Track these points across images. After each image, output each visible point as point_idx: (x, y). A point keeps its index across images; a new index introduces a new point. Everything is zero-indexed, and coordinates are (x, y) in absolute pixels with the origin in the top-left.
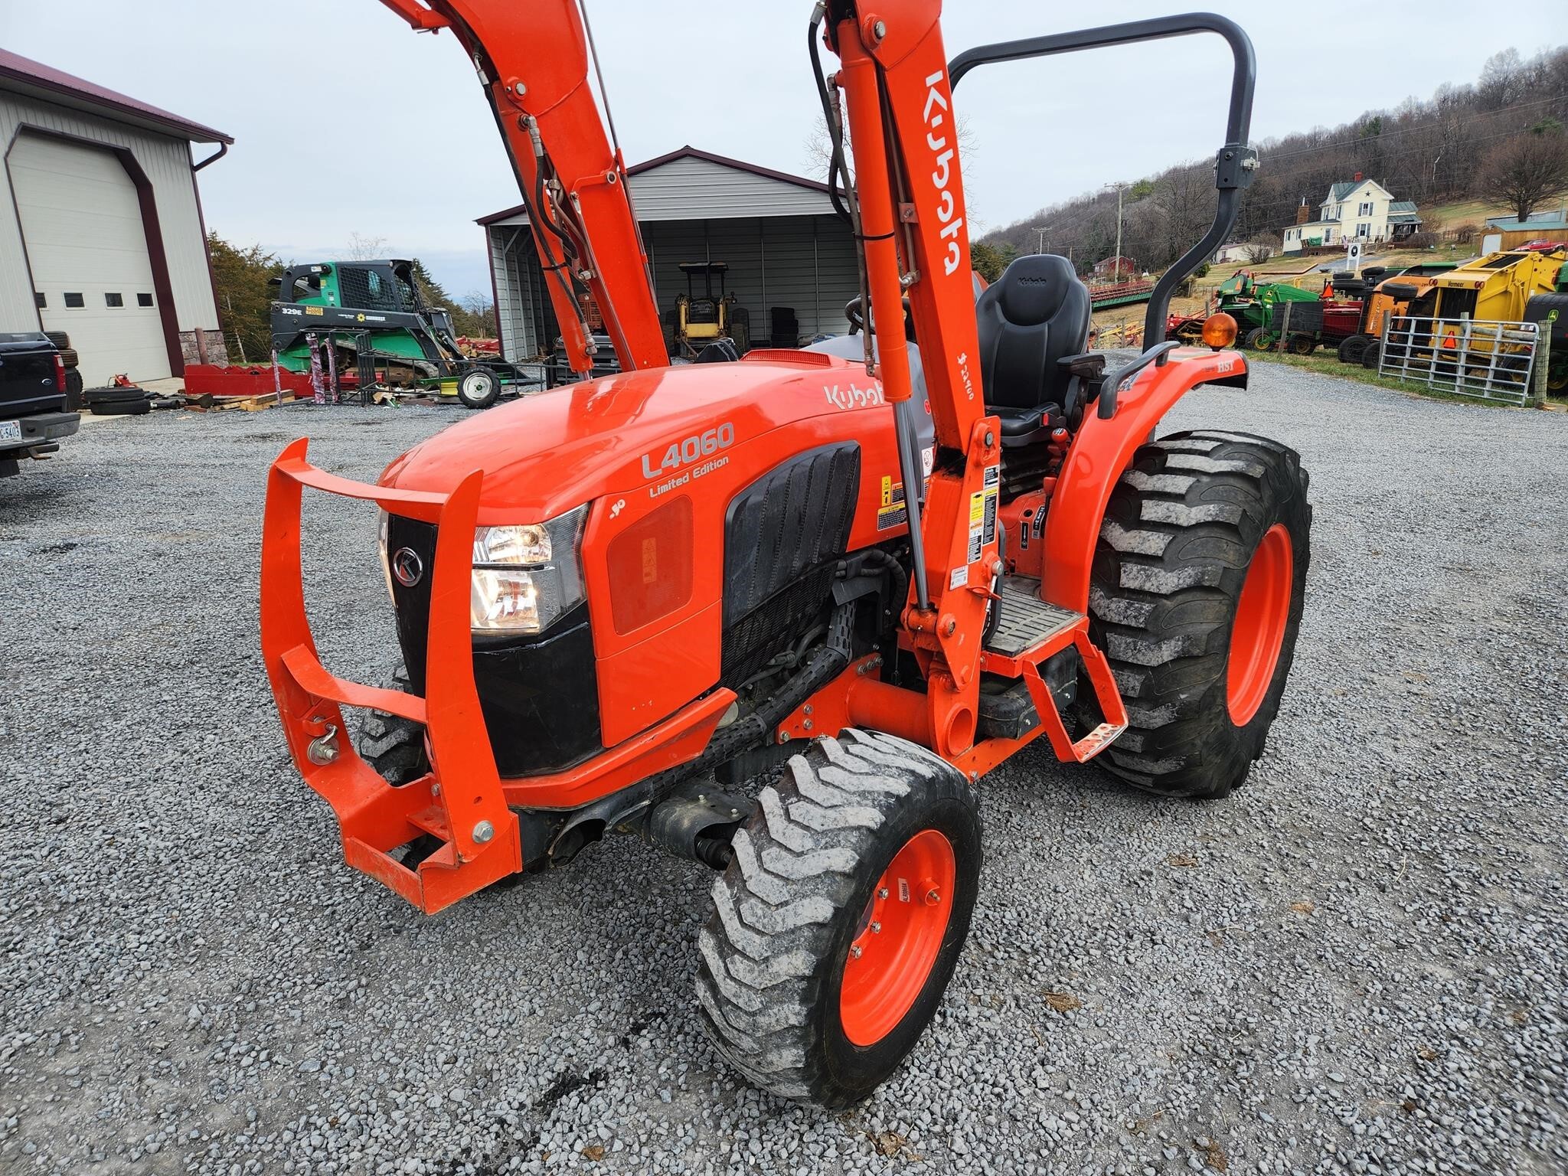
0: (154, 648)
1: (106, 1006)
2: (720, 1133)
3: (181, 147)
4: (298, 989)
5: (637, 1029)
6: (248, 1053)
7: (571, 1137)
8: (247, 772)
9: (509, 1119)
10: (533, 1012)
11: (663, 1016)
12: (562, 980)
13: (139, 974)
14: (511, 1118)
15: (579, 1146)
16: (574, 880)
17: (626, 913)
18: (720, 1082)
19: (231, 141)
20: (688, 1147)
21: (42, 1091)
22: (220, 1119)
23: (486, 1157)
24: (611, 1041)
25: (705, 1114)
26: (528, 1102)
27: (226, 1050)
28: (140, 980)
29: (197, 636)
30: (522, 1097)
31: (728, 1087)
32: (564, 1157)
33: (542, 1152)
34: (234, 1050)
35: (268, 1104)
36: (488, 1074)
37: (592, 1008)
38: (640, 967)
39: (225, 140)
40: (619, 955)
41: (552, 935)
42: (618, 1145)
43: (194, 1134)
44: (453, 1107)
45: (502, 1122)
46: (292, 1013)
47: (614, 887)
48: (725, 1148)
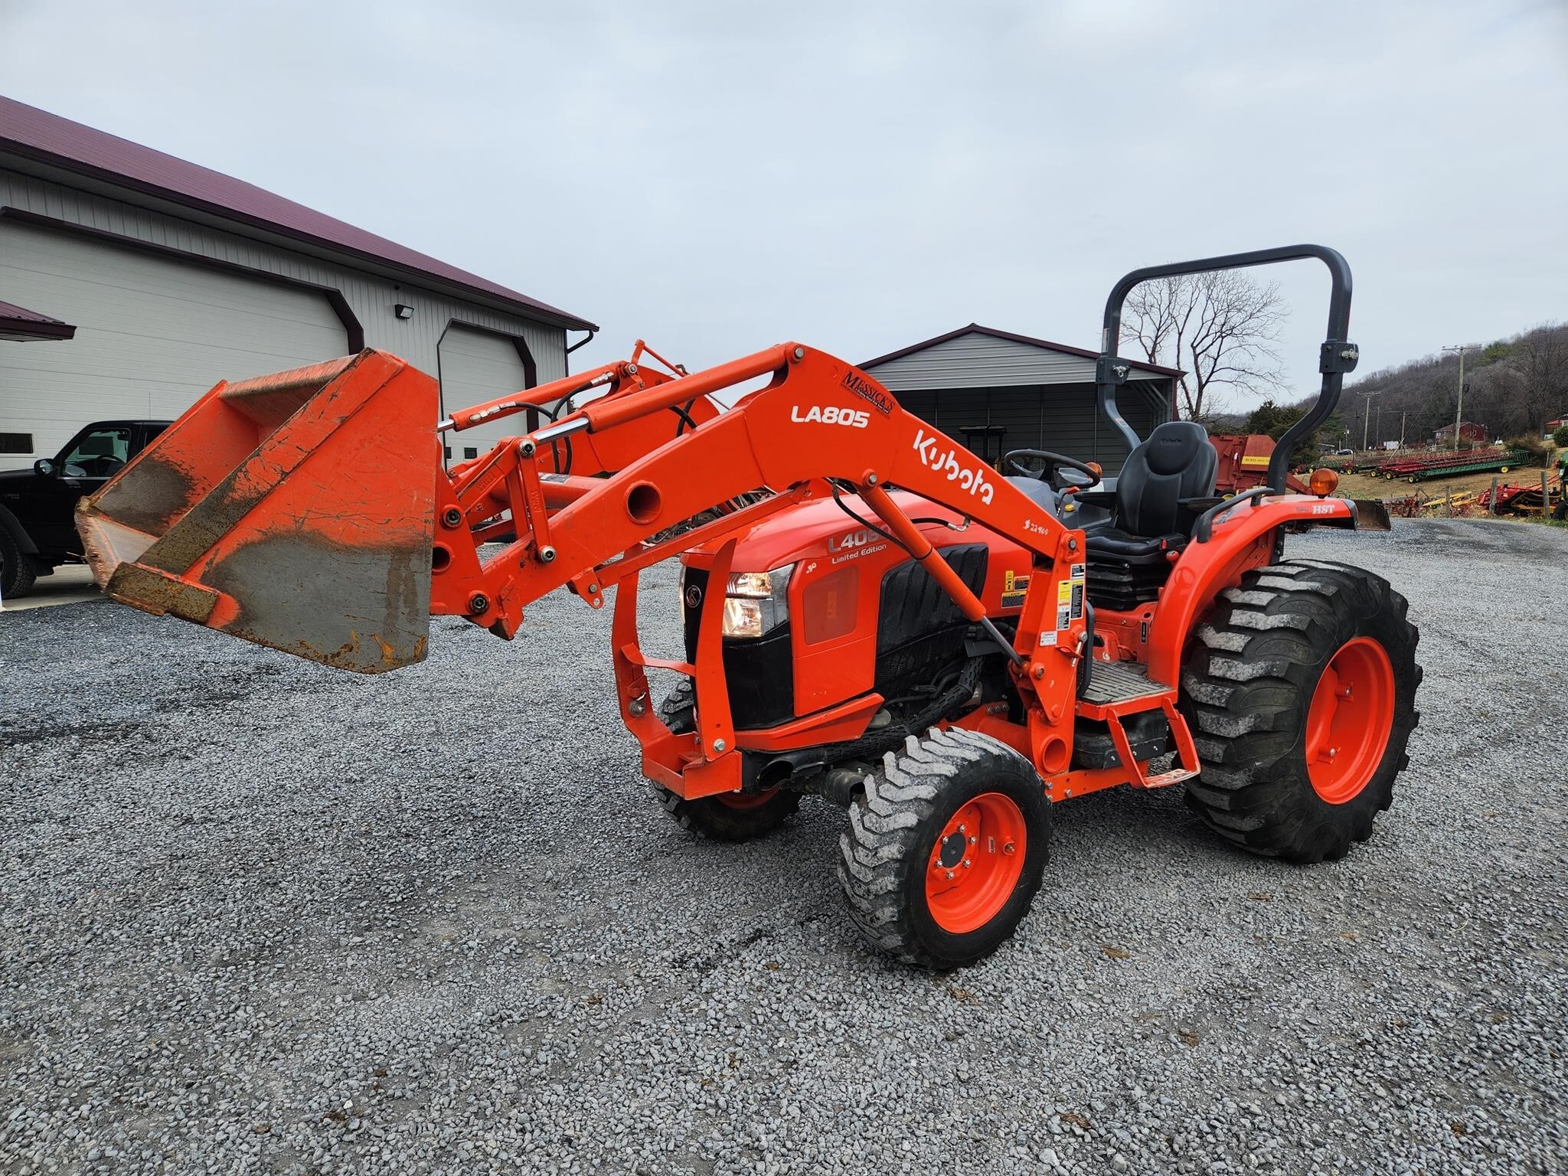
0: (523, 692)
1: (501, 866)
2: (852, 972)
3: (559, 334)
4: (607, 872)
5: (810, 919)
6: (579, 895)
7: (760, 958)
8: (581, 765)
9: (724, 944)
10: (746, 903)
11: (829, 917)
12: (767, 891)
13: (518, 854)
14: (725, 943)
15: (763, 962)
16: (784, 845)
17: (815, 865)
18: (858, 952)
19: (597, 329)
20: (829, 974)
21: (468, 897)
22: (562, 921)
23: (709, 958)
24: (793, 921)
25: (844, 962)
26: (737, 940)
27: (567, 893)
28: (519, 857)
29: (550, 687)
30: (734, 936)
31: (863, 954)
32: (754, 965)
33: (742, 961)
34: (571, 893)
35: (589, 918)
36: (715, 925)
37: (784, 906)
38: (819, 892)
39: (592, 328)
40: (806, 884)
41: (765, 869)
42: (787, 965)
43: (549, 924)
44: (693, 935)
45: (720, 945)
46: (604, 882)
47: (811, 852)
48: (853, 978)
